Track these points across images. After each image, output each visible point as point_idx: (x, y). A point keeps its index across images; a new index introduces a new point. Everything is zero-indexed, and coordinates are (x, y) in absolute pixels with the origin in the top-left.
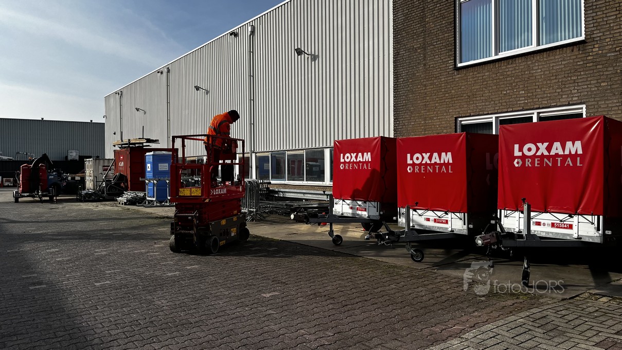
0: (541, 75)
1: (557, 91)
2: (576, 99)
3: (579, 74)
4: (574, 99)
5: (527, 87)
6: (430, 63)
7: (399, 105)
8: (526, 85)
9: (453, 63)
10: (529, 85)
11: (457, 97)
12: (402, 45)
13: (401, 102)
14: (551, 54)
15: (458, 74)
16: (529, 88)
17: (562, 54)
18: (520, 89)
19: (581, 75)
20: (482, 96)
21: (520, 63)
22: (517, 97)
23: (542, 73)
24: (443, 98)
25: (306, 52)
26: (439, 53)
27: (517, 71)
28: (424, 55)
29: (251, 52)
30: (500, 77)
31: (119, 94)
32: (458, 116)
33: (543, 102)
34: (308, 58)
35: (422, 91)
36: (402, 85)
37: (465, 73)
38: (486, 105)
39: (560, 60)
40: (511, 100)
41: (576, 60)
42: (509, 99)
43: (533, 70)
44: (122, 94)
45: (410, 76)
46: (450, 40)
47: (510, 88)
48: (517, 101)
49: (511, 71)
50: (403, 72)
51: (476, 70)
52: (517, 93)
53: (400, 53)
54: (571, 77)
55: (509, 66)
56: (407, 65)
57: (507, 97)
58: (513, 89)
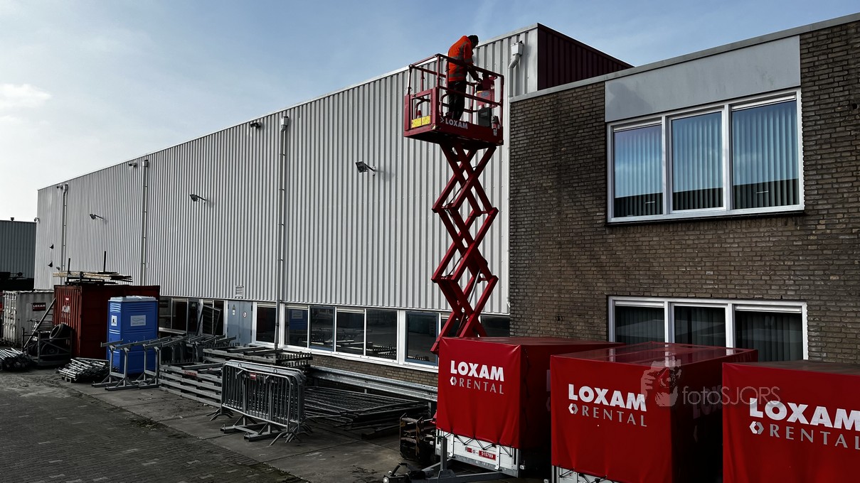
0: (739, 252)
1: (763, 278)
2: (793, 293)
3: (797, 258)
4: (789, 293)
5: (718, 266)
6: (567, 212)
7: (519, 265)
8: (715, 264)
9: (604, 217)
10: (719, 264)
11: (610, 267)
12: (523, 180)
13: (522, 262)
14: (753, 224)
15: (612, 234)
16: (720, 268)
17: (769, 227)
18: (707, 268)
19: (799, 260)
20: (649, 270)
21: (706, 231)
22: (702, 279)
23: (741, 249)
24: (588, 265)
25: (371, 166)
26: (582, 199)
27: (702, 241)
28: (559, 198)
29: (284, 155)
30: (676, 247)
31: (62, 188)
32: (611, 293)
33: (743, 291)
34: (374, 175)
35: (555, 250)
36: (523, 237)
37: (622, 232)
38: (655, 284)
39: (766, 234)
40: (692, 281)
41: (792, 239)
42: (690, 280)
43: (726, 243)
44: (67, 190)
45: (536, 226)
46: (598, 182)
47: (691, 264)
48: (702, 284)
49: (693, 240)
50: (526, 219)
51: (639, 231)
52: (703, 273)
53: (521, 191)
54: (784, 261)
55: (690, 233)
56: (531, 209)
57: (686, 277)
58: (695, 266)
